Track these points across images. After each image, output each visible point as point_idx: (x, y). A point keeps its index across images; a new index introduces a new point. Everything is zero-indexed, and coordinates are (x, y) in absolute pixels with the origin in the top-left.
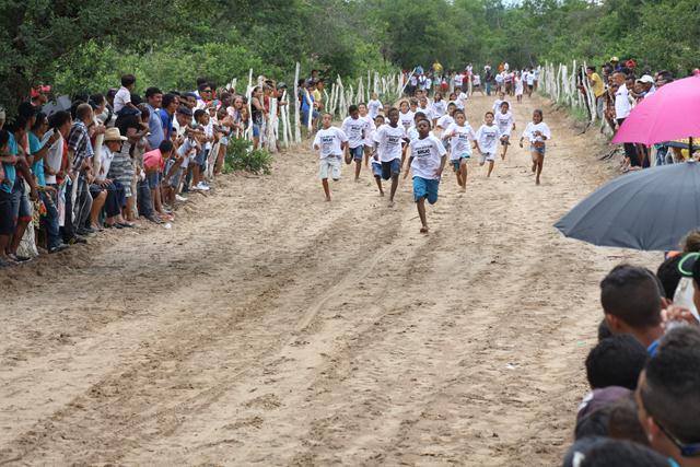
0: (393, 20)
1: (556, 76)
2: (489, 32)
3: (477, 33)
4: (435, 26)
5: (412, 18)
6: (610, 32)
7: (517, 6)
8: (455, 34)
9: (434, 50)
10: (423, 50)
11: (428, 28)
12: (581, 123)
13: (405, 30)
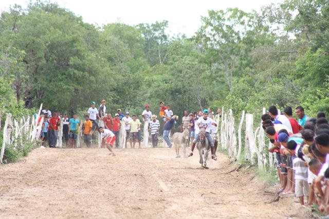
0: (31, 48)
1: (236, 128)
2: (149, 68)
3: (134, 69)
4: (81, 57)
5: (52, 47)
6: (310, 75)
7: (184, 36)
8: (107, 68)
9: (80, 88)
10: (65, 87)
11: (73, 60)
12: (272, 189)
13: (44, 61)
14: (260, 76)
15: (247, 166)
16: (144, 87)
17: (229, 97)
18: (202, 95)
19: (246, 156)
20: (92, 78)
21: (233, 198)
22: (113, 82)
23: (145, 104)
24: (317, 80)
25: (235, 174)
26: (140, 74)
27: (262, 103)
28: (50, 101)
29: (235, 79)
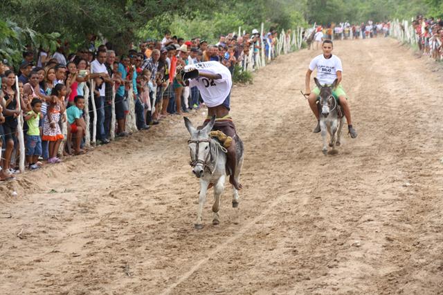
6: (431, 2)
8: (343, 5)
9: (331, 14)
10: (325, 14)
11: (328, 3)
12: (417, 53)
14: (410, 4)
15: (406, 44)
16: (359, 12)
17: (396, 14)
18: (384, 15)
19: (406, 39)
20: (337, 10)
21: (401, 58)
22: (346, 12)
23: (360, 19)
24: (435, 3)
25: (401, 47)
26: (357, 7)
27: (411, 16)
28: (319, 21)
29: (399, 6)
